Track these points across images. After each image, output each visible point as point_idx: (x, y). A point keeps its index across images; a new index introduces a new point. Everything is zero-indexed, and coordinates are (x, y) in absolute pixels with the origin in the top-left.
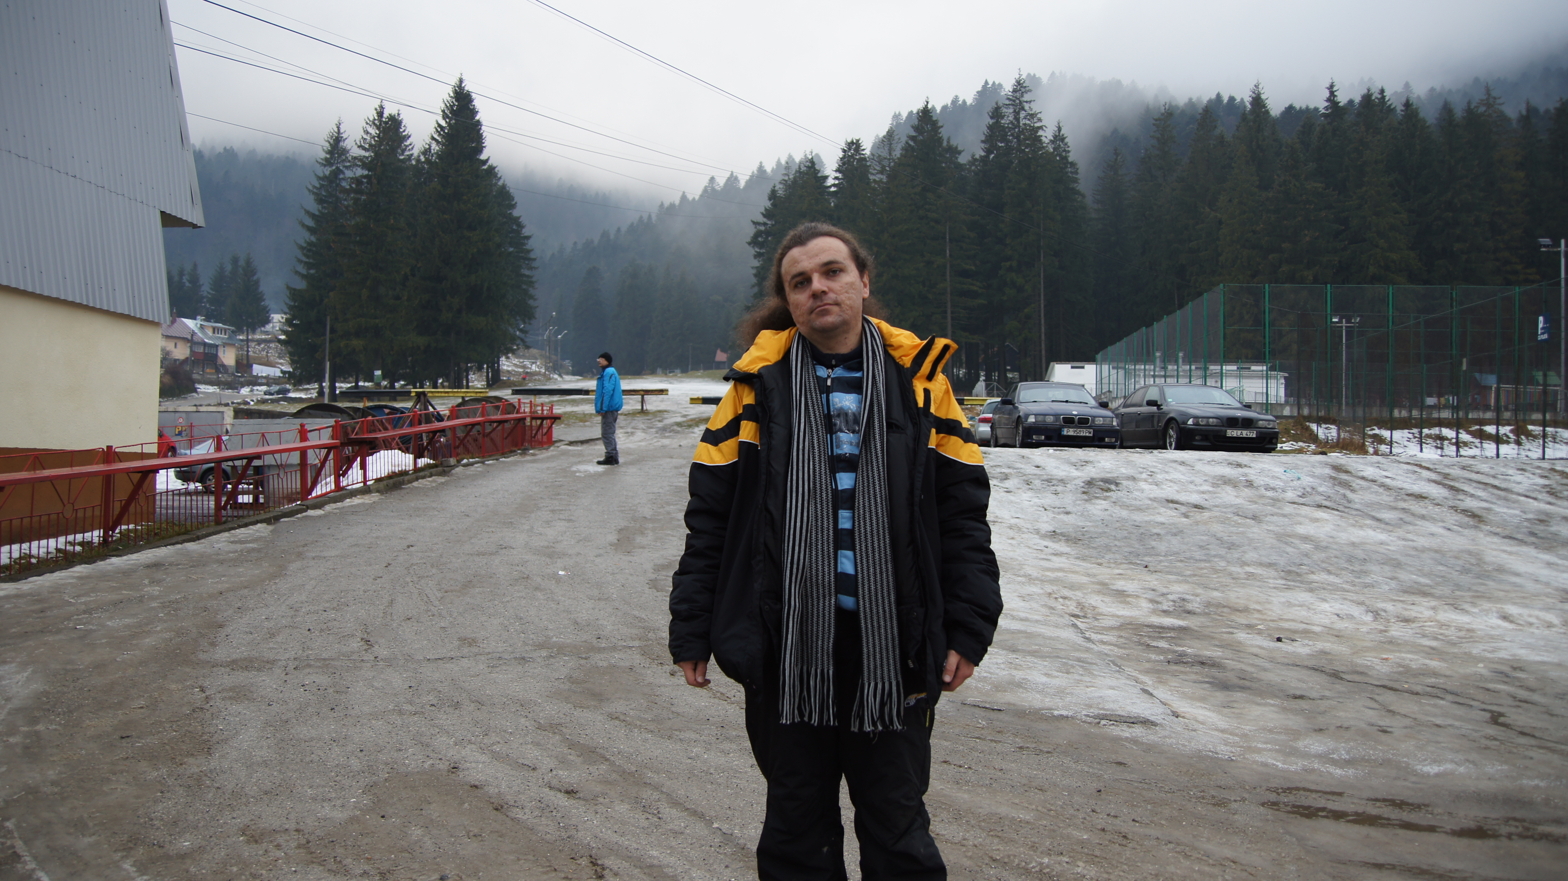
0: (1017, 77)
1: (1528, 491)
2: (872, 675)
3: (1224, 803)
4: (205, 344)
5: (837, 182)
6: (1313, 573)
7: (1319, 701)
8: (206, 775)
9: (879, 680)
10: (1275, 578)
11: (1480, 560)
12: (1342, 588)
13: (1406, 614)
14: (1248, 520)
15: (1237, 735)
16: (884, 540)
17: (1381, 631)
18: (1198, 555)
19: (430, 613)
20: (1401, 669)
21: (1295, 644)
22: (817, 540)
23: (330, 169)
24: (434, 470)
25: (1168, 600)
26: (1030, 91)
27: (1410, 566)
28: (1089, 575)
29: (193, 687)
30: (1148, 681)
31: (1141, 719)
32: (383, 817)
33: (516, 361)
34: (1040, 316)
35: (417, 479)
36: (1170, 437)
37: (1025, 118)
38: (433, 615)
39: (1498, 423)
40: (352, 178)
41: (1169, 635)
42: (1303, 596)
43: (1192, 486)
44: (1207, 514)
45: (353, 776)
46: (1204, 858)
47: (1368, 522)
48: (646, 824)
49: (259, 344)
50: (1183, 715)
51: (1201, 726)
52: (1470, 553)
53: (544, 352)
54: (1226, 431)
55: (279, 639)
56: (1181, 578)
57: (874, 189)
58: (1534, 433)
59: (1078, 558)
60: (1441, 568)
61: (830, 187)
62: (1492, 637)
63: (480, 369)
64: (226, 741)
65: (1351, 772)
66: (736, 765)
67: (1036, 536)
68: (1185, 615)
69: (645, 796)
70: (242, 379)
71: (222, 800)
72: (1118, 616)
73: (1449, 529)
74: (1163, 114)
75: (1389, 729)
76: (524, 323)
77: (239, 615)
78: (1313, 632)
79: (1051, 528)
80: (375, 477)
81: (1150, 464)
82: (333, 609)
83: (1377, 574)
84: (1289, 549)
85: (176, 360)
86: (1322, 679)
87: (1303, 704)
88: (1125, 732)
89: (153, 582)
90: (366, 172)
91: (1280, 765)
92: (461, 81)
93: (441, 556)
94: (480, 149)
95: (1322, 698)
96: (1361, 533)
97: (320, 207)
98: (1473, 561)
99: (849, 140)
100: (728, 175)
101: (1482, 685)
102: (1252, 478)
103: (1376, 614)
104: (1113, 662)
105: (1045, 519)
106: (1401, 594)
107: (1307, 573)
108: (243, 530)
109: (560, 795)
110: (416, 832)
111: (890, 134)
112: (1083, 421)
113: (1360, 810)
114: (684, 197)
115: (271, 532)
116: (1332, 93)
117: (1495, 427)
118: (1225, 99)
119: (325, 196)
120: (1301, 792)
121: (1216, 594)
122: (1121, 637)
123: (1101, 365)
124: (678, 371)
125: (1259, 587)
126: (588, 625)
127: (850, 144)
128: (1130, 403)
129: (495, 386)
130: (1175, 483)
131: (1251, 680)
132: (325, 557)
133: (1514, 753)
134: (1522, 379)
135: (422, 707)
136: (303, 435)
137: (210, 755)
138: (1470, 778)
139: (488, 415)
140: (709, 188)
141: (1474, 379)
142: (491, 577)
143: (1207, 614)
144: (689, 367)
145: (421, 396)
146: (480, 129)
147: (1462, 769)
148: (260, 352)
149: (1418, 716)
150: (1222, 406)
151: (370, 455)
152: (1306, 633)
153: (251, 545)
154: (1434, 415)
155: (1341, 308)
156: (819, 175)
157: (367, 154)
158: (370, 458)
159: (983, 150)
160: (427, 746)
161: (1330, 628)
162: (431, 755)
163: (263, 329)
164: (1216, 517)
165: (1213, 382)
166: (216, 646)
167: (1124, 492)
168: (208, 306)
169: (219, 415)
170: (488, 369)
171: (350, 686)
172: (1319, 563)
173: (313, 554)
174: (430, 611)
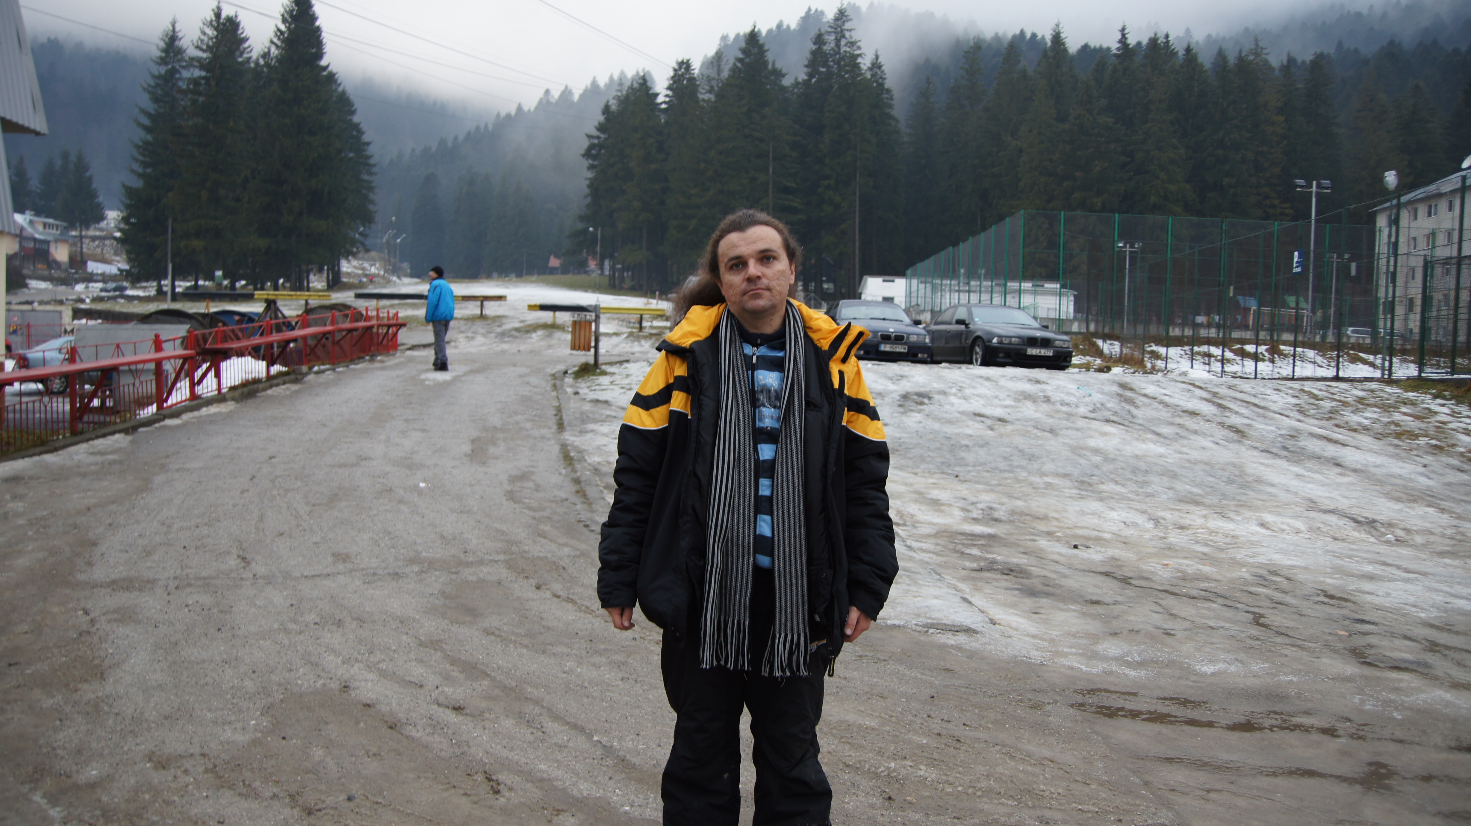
0: (839, 6)
1: (1282, 409)
3: (1039, 706)
4: (35, 240)
5: (667, 99)
6: (1102, 483)
7: (1113, 607)
8: (103, 701)
10: (1070, 488)
11: (1243, 473)
12: (1128, 497)
13: (1182, 522)
14: (1046, 434)
15: (1045, 640)
17: (1162, 538)
18: (1002, 465)
19: (301, 528)
20: (1179, 574)
21: (1090, 551)
23: (165, 68)
24: (287, 378)
25: (978, 509)
26: (851, 20)
27: (1185, 477)
28: (906, 484)
29: (76, 610)
30: (966, 589)
31: (964, 628)
32: (284, 738)
33: (355, 263)
34: (854, 232)
35: (271, 387)
36: (977, 353)
37: (846, 45)
38: (305, 530)
39: (1257, 343)
40: (189, 79)
41: (980, 542)
42: (1095, 505)
43: (996, 401)
44: (1009, 427)
45: (250, 698)
46: (1027, 758)
47: (1150, 436)
48: (531, 738)
49: (93, 241)
50: (998, 622)
51: (1015, 632)
52: (1234, 465)
53: (382, 255)
54: (1026, 350)
55: (156, 557)
56: (988, 488)
57: (703, 108)
58: (1285, 352)
60: (1210, 479)
61: (661, 103)
62: (1252, 543)
63: (320, 270)
64: (118, 665)
65: (1143, 673)
66: (608, 678)
68: (993, 522)
69: (527, 711)
70: (77, 276)
71: (123, 726)
72: (934, 524)
73: (1217, 443)
74: (971, 48)
75: (1172, 632)
76: (364, 226)
77: (111, 532)
78: (1104, 540)
80: (229, 385)
81: (959, 379)
82: (206, 524)
83: (1157, 484)
84: (1082, 461)
86: (1114, 585)
87: (1099, 609)
88: (951, 639)
89: (14, 497)
90: (203, 74)
91: (1084, 668)
93: (304, 468)
94: (320, 55)
95: (1115, 603)
96: (1144, 446)
97: (156, 106)
98: (1237, 473)
99: (680, 60)
100: (562, 88)
101: (1245, 588)
102: (1049, 394)
103: (1157, 522)
104: (933, 570)
106: (1177, 503)
107: (1097, 484)
108: (101, 440)
109: (448, 712)
110: (318, 753)
111: (719, 56)
112: (899, 339)
113: (1152, 708)
114: (520, 108)
115: (130, 442)
116: (1123, 36)
117: (1254, 346)
118: (1028, 36)
119: (161, 95)
120: (1103, 693)
121: (1019, 503)
122: (938, 544)
123: (911, 279)
124: (513, 275)
125: (1057, 496)
126: (454, 539)
127: (681, 64)
128: (940, 319)
129: (335, 288)
130: (981, 397)
131: (1055, 586)
132: (188, 470)
133: (1273, 652)
134: (1278, 303)
135: (306, 626)
136: (158, 345)
137: (104, 680)
138: (1239, 676)
139: (338, 323)
140: (544, 101)
141: (1237, 301)
142: (355, 490)
143: (1012, 522)
144: (524, 272)
145: (271, 304)
146: (320, 35)
147: (1232, 668)
148: (95, 248)
149: (1195, 619)
150: (1023, 326)
151: (225, 363)
152: (1098, 540)
153: (111, 457)
154: (1203, 333)
155: (1127, 235)
156: (651, 92)
157: (205, 55)
158: (224, 365)
159: (806, 74)
160: (317, 665)
161: (1118, 535)
162: (322, 674)
163: (97, 226)
164: (1017, 430)
165: (1012, 300)
166: (93, 566)
167: (936, 406)
168: (38, 199)
169: (56, 314)
170: (329, 270)
171: (233, 605)
172: (1108, 474)
173: (177, 467)
174: (300, 525)
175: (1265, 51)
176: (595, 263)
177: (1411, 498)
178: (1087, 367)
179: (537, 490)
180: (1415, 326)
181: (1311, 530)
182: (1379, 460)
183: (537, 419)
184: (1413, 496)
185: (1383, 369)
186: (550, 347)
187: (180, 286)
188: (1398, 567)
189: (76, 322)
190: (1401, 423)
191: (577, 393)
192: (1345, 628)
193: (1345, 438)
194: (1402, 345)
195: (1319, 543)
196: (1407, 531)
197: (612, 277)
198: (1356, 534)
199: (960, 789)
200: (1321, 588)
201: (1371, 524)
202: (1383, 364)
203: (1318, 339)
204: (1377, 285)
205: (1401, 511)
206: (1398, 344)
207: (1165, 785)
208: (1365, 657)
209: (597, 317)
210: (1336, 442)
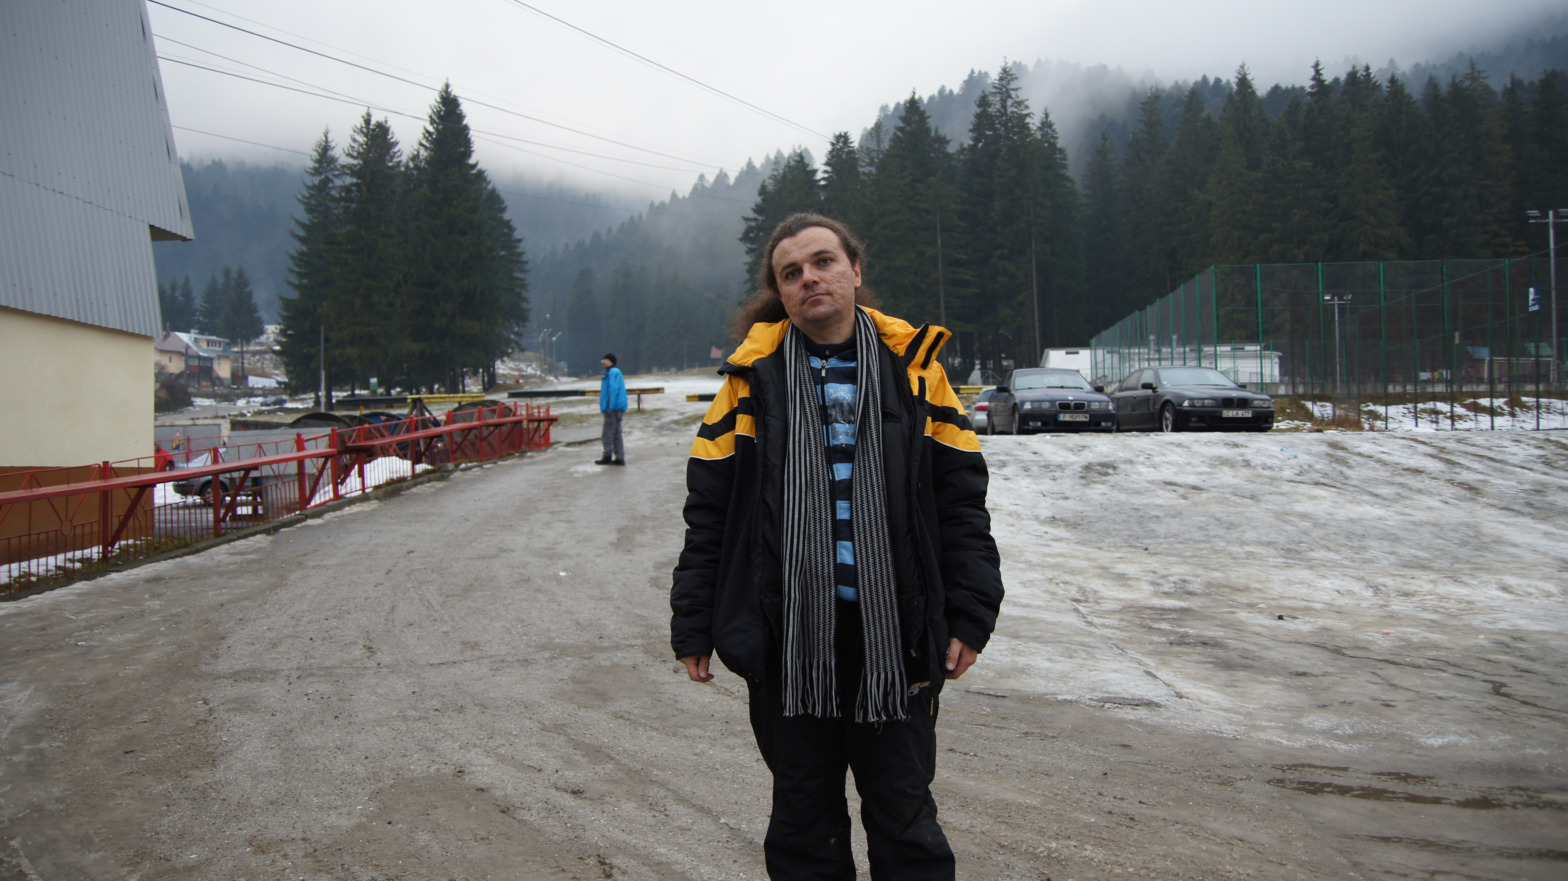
0: (1003, 65)
1: (1524, 462)
3: (1230, 782)
4: (200, 358)
5: (826, 175)
6: (1312, 550)
7: (1322, 678)
8: (211, 787)
9: (881, 670)
10: (1274, 557)
11: (1478, 534)
12: (1341, 564)
13: (1406, 588)
14: (1246, 500)
15: (1241, 714)
16: (883, 529)
17: (1382, 606)
18: (1197, 535)
19: (432, 619)
20: (1403, 643)
21: (1296, 621)
22: (815, 532)
23: (319, 178)
24: (432, 476)
25: (1169, 582)
26: (1016, 78)
27: (1409, 540)
28: (1089, 560)
29: (196, 700)
30: (1150, 662)
31: (1145, 701)
32: (390, 823)
33: (511, 364)
34: (1033, 303)
35: (415, 485)
36: (1167, 419)
37: (1012, 106)
38: (435, 620)
39: (1492, 395)
40: (341, 187)
41: (1170, 616)
42: (1303, 574)
43: (1189, 468)
44: (1205, 495)
45: (358, 784)
46: (1212, 837)
47: (1366, 498)
48: (653, 821)
49: (254, 356)
50: (1186, 695)
51: (1205, 706)
52: (1467, 525)
53: (538, 355)
54: (1221, 412)
55: (281, 649)
56: (1180, 559)
57: (864, 181)
58: (1527, 404)
59: (1077, 543)
60: (1439, 541)
61: (820, 181)
62: (1492, 609)
63: (475, 373)
64: (230, 752)
65: (1355, 747)
66: (742, 760)
67: (1036, 523)
68: (1186, 596)
69: (651, 794)
70: (238, 392)
71: (228, 812)
72: (1119, 600)
73: (1446, 503)
74: (1149, 98)
75: (1392, 703)
76: (519, 326)
77: (241, 626)
78: (1314, 609)
79: (1050, 514)
80: (373, 485)
81: (1147, 446)
82: (335, 617)
83: (1376, 549)
84: (1288, 528)
85: (171, 374)
86: (1324, 655)
87: (1306, 681)
88: (1129, 714)
89: (153, 596)
90: (355, 180)
91: (1284, 742)
92: (447, 86)
93: (442, 561)
94: (468, 153)
95: (1325, 674)
96: (1359, 509)
97: (310, 217)
98: (1471, 533)
99: (837, 133)
100: (717, 172)
101: (1483, 656)
102: (1249, 457)
103: (1376, 589)
104: (1116, 645)
105: (1044, 504)
106: (1401, 568)
107: (1306, 551)
108: (242, 541)
109: (566, 795)
110: (423, 837)
111: (878, 126)
112: (1079, 407)
113: (1366, 784)
114: (674, 195)
115: (270, 542)
116: (1317, 72)
117: (1489, 399)
118: (1211, 81)
119: (315, 206)
120: (1307, 769)
121: (1216, 574)
122: (1123, 620)
123: (1095, 350)
124: (674, 369)
125: (1259, 566)
126: (590, 625)
127: (839, 137)
128: (1125, 387)
129: (491, 389)
130: (1172, 465)
131: (1254, 659)
132: (325, 566)
133: (1517, 723)
134: (1514, 351)
135: (426, 712)
136: (300, 445)
137: (215, 766)
138: (1474, 749)
139: (485, 419)
140: (699, 187)
141: (1467, 353)
142: (492, 580)
143: (1208, 594)
144: (685, 365)
145: (418, 404)
146: (468, 134)
147: (1465, 741)
148: (255, 363)
149: (1420, 689)
150: (1216, 386)
151: (368, 465)
152: (1307, 610)
153: (251, 556)
154: (1428, 389)
155: (1333, 285)
156: (809, 169)
157: (355, 162)
159: (972, 139)
160: (432, 750)
161: (1331, 604)
162: (437, 759)
163: (257, 340)
164: (1214, 497)
165: (1208, 363)
166: (218, 658)
167: (1122, 476)
168: (201, 319)
169: (216, 428)
170: (483, 373)
171: (353, 693)
172: (1318, 540)
173: (314, 564)
174: (431, 616)
175: (1483, 75)
178: (1294, 430)
181: (1563, 592)
187: (335, 396)
189: (234, 433)
199: (1131, 870)
207: (1379, 866)
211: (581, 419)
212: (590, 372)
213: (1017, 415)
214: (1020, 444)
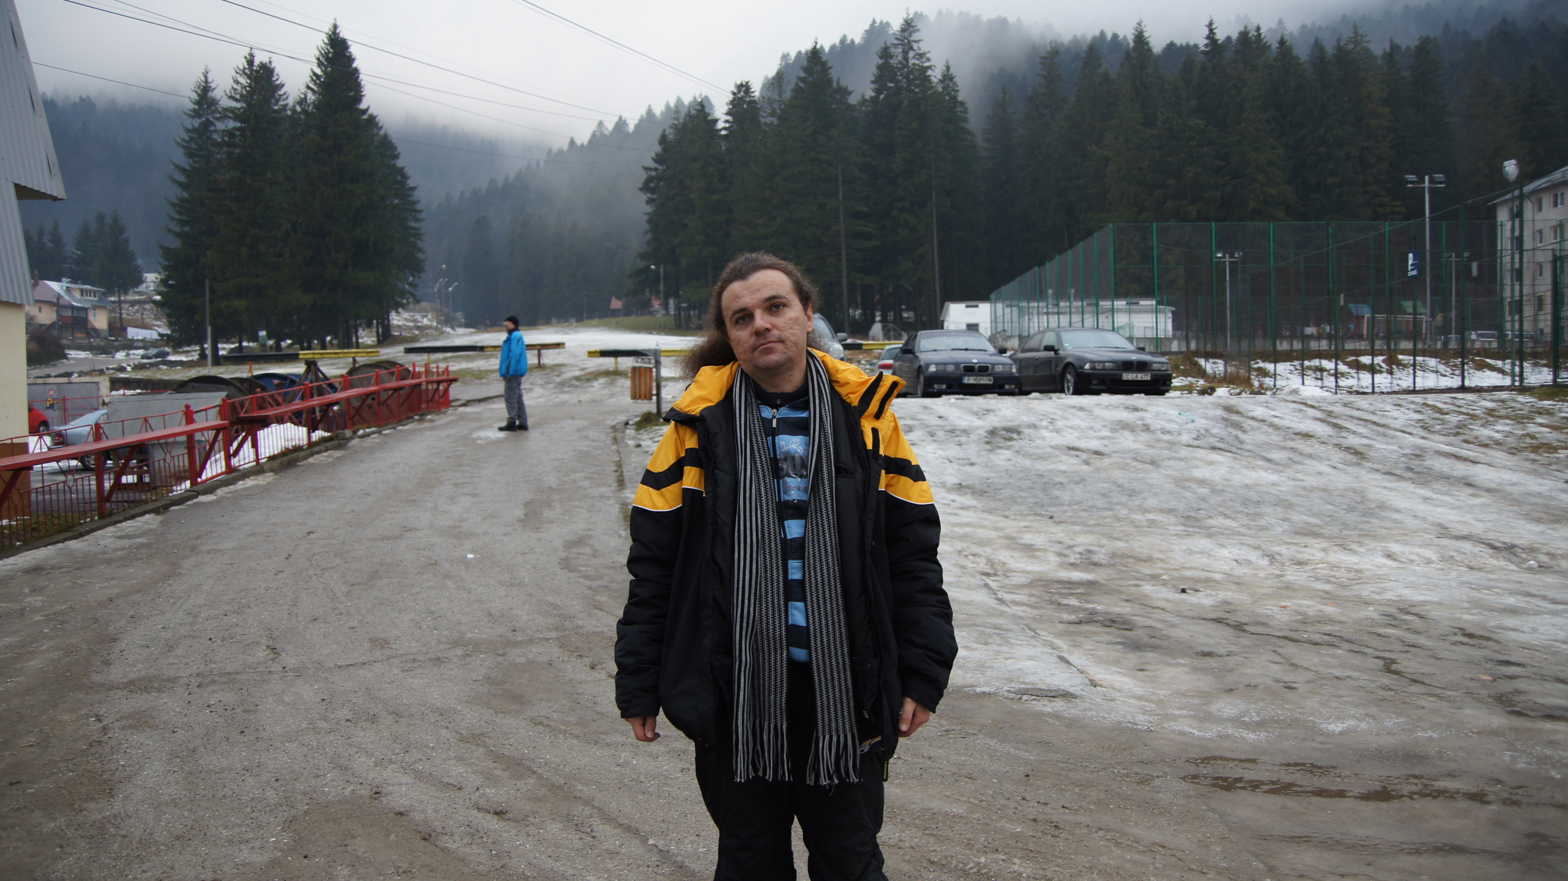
0: (905, 16)
1: (1404, 426)
2: (827, 728)
3: (1147, 780)
4: (73, 308)
5: (727, 125)
6: (1210, 517)
7: (1227, 658)
8: (110, 822)
9: (834, 733)
10: (1175, 525)
11: (1364, 499)
12: (1239, 532)
13: (1300, 556)
14: (1147, 466)
15: (1152, 701)
16: (836, 590)
17: (1278, 576)
18: (1101, 503)
19: (337, 612)
20: (1299, 617)
21: (1199, 594)
22: (767, 592)
23: (199, 121)
24: (329, 444)
25: (1075, 553)
26: (918, 30)
27: (1300, 506)
28: (996, 529)
29: (88, 716)
30: (1062, 645)
31: (1062, 692)
32: (306, 857)
33: (406, 315)
34: (933, 256)
35: (312, 455)
36: (1068, 382)
37: (914, 58)
38: (341, 614)
39: (1373, 354)
40: (224, 131)
41: (1078, 591)
42: (1203, 543)
43: (1091, 433)
44: (1107, 461)
45: (271, 811)
46: (1134, 845)
47: (1260, 463)
48: (579, 844)
49: (133, 306)
50: (1100, 683)
51: (1119, 694)
52: (1354, 491)
53: (434, 305)
54: (1121, 375)
55: (179, 652)
56: (1085, 528)
57: (765, 131)
58: (1404, 362)
59: (984, 511)
60: (1329, 507)
61: (721, 130)
62: (1378, 577)
63: (369, 325)
64: (129, 778)
65: (1263, 735)
66: (666, 770)
67: (943, 490)
68: (1092, 567)
69: (576, 813)
70: (117, 344)
71: (129, 851)
72: (1027, 572)
73: (1334, 467)
74: (1049, 53)
75: (1294, 685)
76: (414, 276)
77: (133, 625)
78: (1215, 581)
79: (957, 481)
80: (267, 455)
81: (1050, 410)
82: (234, 612)
83: (1271, 516)
84: (1187, 494)
85: (41, 325)
86: (1227, 632)
87: (1212, 662)
88: (1047, 707)
89: (34, 590)
90: (238, 125)
91: (1196, 732)
92: (335, 27)
93: (344, 543)
94: (359, 98)
95: (1230, 654)
96: (1254, 474)
97: (191, 161)
98: (1358, 499)
99: (739, 83)
100: (616, 119)
101: (1373, 630)
102: (1149, 421)
103: (1272, 558)
104: (1027, 626)
105: (950, 471)
106: (1294, 536)
107: (1205, 518)
108: (129, 523)
109: (489, 817)
110: (342, 873)
111: (780, 76)
112: (983, 370)
113: (1274, 777)
114: (572, 142)
115: (161, 523)
116: (1211, 31)
117: (1370, 357)
118: (1109, 36)
119: (196, 150)
120: (1219, 762)
121: (1120, 544)
122: (1032, 595)
123: (995, 303)
124: (573, 321)
125: (1161, 534)
126: (502, 616)
127: (740, 87)
128: (1027, 346)
129: (386, 343)
130: (1075, 429)
131: (1163, 637)
132: (220, 551)
133: (1408, 703)
134: (1393, 309)
135: (337, 723)
136: (189, 415)
137: (113, 796)
138: (1371, 734)
139: (383, 382)
140: (598, 134)
141: (1349, 309)
142: (398, 565)
143: (1113, 565)
144: (585, 316)
145: (311, 365)
146: (358, 77)
147: (1363, 725)
148: (134, 314)
149: (1318, 669)
150: (1117, 349)
151: (262, 431)
152: (1208, 581)
153: (140, 540)
154: (1314, 345)
155: (1225, 244)
156: (710, 118)
157: (238, 105)
158: (261, 434)
159: (874, 90)
160: (346, 769)
161: (1230, 575)
162: (352, 779)
163: (136, 290)
164: (1115, 463)
165: (1105, 321)
166: (110, 664)
167: (1027, 441)
168: (74, 267)
169: (94, 386)
170: (378, 324)
171: (259, 703)
172: (1216, 507)
173: (208, 548)
174: (336, 609)
175: (1365, 39)
176: (658, 303)
177: (1553, 518)
178: (1189, 389)
179: (595, 556)
180: (1546, 326)
181: (1443, 559)
182: (1515, 477)
183: (596, 476)
184: (1555, 515)
185: (1513, 375)
186: (612, 395)
187: (224, 349)
188: (1544, 598)
189: (114, 393)
190: (1537, 436)
191: (639, 446)
192: (1488, 672)
193: (1476, 454)
194: (1533, 348)
195: (1454, 574)
196: (1552, 555)
197: (678, 317)
198: (1494, 562)
200: (1458, 626)
201: (1509, 550)
202: (1513, 370)
203: (1439, 345)
204: (1502, 284)
205: (1543, 533)
206: (1529, 346)
207: (1293, 869)
208: (1514, 706)
209: (658, 363)
210: (1465, 459)
211: (480, 375)
212: (488, 322)
213: (922, 378)
214: (926, 408)
